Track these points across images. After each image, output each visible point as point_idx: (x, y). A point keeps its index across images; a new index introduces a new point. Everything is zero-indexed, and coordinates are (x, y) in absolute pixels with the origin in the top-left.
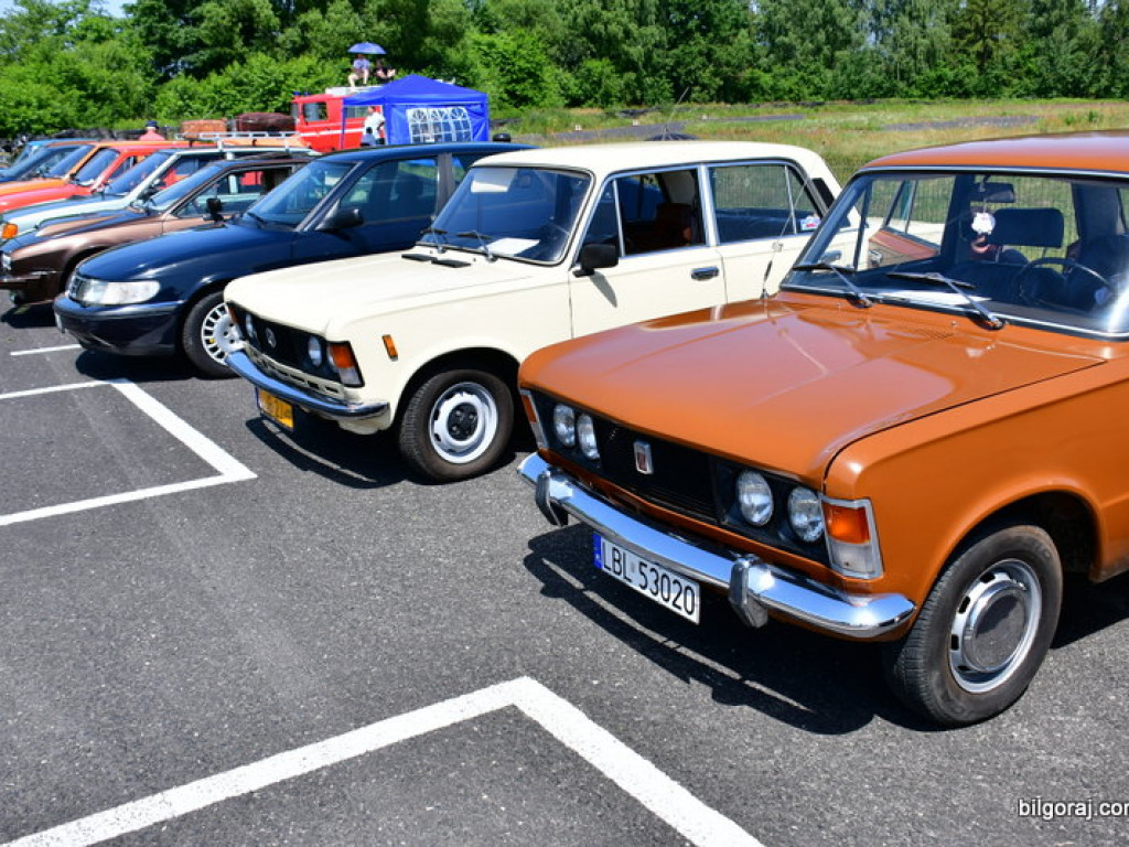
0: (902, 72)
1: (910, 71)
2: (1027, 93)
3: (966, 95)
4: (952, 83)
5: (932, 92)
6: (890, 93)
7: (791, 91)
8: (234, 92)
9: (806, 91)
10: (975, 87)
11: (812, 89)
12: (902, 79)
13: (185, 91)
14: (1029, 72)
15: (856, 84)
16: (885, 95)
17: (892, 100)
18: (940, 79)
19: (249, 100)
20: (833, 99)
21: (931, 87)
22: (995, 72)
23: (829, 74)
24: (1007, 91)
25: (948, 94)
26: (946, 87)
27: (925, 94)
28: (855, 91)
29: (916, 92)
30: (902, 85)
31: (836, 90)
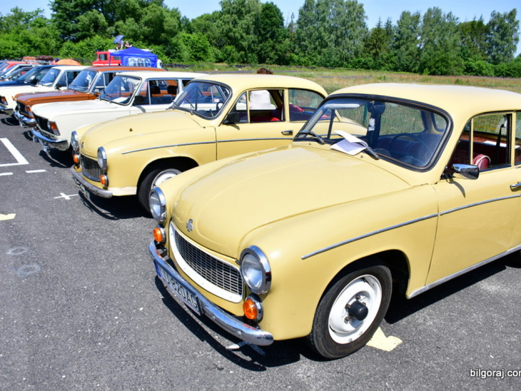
0: (346, 58)
1: (348, 58)
2: (390, 69)
3: (368, 68)
4: (364, 64)
5: (357, 67)
6: (341, 65)
7: (305, 62)
8: (87, 48)
9: (310, 63)
10: (372, 66)
11: (313, 62)
12: (345, 61)
13: (69, 47)
14: (392, 62)
15: (329, 62)
16: (339, 66)
17: (341, 68)
18: (359, 62)
19: (92, 52)
20: (319, 66)
21: (356, 65)
22: (379, 61)
23: (319, 57)
24: (383, 68)
25: (362, 68)
26: (361, 65)
27: (354, 67)
28: (328, 64)
29: (350, 66)
30: (345, 63)
31: (321, 63)
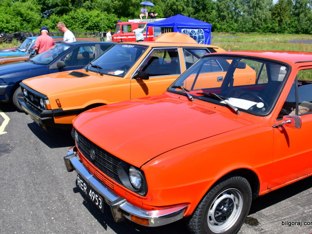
0: (257, 24)
1: (260, 24)
2: (292, 33)
3: (275, 32)
4: (271, 29)
5: (266, 31)
6: (253, 31)
7: (225, 29)
9: (230, 29)
10: (278, 30)
11: (231, 29)
12: (257, 27)
14: (292, 26)
15: (243, 28)
16: (251, 31)
17: (255, 33)
18: (268, 27)
20: (238, 32)
21: (265, 30)
22: (284, 26)
23: (236, 24)
24: (286, 32)
25: (270, 32)
26: (269, 30)
27: (263, 31)
28: (244, 30)
29: (261, 31)
30: (257, 28)
31: (239, 29)
